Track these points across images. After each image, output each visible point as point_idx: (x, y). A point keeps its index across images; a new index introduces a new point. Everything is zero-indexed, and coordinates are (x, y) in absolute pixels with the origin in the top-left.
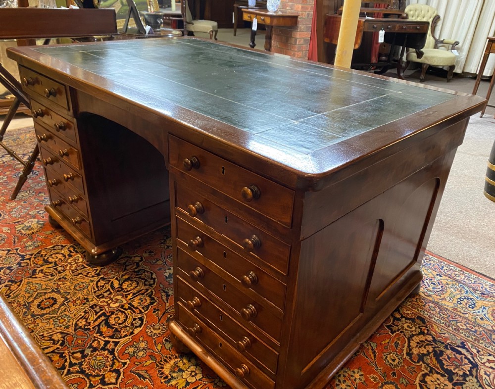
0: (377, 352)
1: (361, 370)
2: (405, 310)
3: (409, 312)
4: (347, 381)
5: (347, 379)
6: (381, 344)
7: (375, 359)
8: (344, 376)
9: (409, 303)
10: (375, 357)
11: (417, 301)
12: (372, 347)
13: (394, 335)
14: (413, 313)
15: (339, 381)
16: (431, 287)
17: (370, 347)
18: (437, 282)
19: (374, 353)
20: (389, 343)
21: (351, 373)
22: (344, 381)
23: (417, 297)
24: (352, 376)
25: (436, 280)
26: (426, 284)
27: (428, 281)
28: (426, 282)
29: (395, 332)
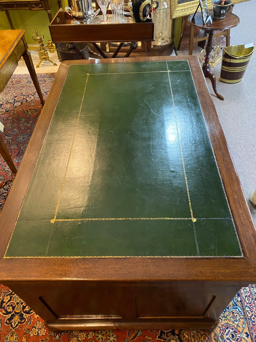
0: (137, 339)
1: (117, 338)
2: (187, 333)
3: (187, 336)
4: (104, 336)
5: (106, 335)
6: (144, 337)
7: (131, 340)
8: (106, 333)
9: (195, 332)
10: (132, 339)
11: (202, 335)
12: (138, 333)
13: (159, 339)
14: (188, 339)
15: (101, 332)
16: (228, 337)
17: (136, 332)
18: (238, 338)
19: (135, 337)
20: (150, 340)
21: (111, 334)
22: (103, 335)
23: (207, 334)
24: (109, 336)
25: (238, 336)
26: (227, 331)
27: (231, 331)
28: (229, 331)
29: (162, 338)
